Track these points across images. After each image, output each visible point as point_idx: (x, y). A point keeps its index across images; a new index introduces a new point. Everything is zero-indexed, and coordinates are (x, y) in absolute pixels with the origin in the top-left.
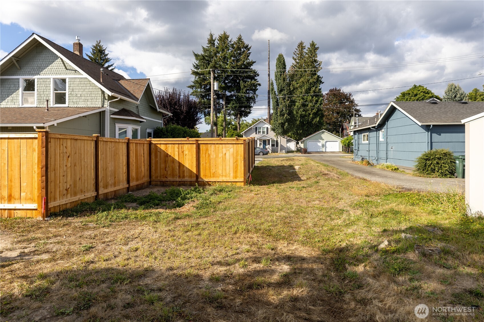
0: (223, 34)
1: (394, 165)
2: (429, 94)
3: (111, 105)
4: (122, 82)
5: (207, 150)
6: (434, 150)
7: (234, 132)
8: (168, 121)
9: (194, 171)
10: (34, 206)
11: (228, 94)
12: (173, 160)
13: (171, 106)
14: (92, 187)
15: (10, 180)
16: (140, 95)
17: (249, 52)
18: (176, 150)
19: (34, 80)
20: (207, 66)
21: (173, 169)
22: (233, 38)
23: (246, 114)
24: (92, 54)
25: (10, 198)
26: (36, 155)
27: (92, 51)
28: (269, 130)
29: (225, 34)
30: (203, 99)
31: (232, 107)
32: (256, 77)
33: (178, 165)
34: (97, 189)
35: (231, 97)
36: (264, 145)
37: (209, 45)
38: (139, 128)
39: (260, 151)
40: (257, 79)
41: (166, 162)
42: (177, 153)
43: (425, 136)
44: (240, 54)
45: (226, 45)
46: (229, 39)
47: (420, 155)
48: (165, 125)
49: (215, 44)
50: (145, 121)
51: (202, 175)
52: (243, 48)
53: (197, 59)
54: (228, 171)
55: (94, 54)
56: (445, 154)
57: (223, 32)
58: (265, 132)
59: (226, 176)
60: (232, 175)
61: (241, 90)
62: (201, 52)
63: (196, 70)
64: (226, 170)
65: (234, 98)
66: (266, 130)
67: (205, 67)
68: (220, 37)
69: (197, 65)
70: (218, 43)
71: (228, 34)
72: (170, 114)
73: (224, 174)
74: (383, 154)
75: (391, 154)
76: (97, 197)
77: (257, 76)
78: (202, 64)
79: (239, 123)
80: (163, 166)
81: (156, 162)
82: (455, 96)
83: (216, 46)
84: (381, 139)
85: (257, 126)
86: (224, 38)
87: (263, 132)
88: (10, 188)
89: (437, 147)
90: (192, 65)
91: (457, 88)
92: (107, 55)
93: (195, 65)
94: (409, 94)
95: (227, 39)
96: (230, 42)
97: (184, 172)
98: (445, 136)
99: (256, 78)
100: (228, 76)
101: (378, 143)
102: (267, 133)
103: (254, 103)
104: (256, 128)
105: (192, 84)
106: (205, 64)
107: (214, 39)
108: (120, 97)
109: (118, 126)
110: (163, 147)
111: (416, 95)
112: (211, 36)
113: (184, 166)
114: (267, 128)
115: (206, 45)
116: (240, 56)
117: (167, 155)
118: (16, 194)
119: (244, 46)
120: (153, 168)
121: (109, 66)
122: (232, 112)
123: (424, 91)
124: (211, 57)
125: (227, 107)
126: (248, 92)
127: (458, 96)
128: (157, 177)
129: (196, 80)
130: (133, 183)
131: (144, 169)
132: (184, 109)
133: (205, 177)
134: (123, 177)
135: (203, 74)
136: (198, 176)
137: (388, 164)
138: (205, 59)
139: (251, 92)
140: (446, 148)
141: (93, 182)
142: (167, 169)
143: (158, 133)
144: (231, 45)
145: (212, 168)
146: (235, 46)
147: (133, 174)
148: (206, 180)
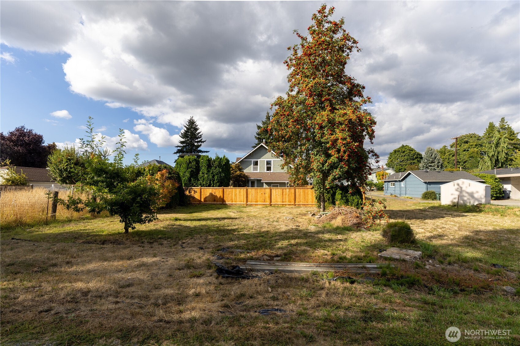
1: (410, 197)
2: (413, 151)
6: (428, 191)
19: (258, 161)
43: (425, 185)
47: (423, 193)
56: (433, 192)
74: (403, 192)
75: (408, 192)
82: (432, 155)
84: (402, 186)
89: (430, 190)
91: (433, 150)
94: (399, 151)
98: (432, 186)
101: (401, 188)
111: (404, 152)
123: (409, 149)
127: (433, 155)
137: (407, 196)
140: (433, 190)
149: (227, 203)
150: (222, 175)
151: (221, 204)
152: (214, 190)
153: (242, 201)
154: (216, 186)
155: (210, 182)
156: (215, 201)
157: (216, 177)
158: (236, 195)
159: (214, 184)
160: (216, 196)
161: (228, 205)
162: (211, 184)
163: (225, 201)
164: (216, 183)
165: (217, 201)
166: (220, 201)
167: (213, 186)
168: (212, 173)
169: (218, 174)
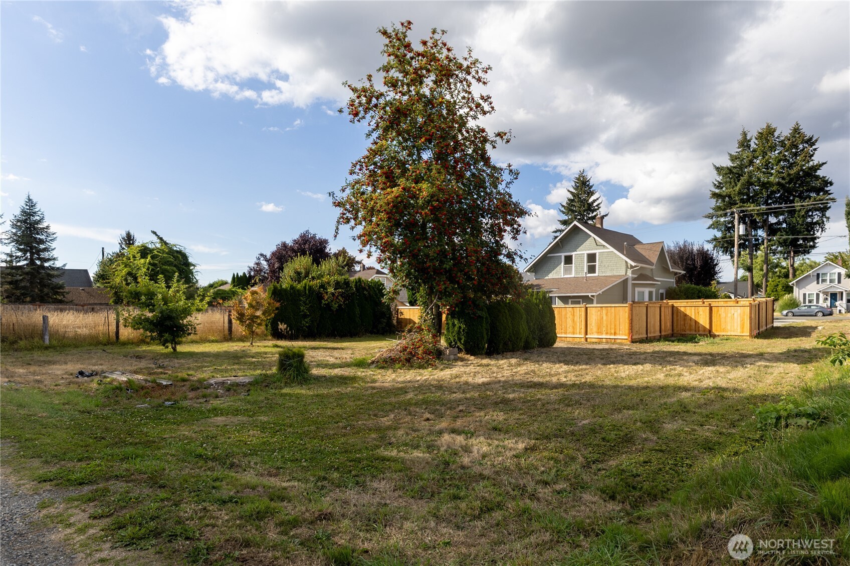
0: (765, 127)
3: (633, 273)
4: (637, 247)
5: (718, 311)
7: (779, 282)
8: (680, 279)
9: (708, 327)
10: (626, 337)
11: (772, 220)
12: (691, 319)
13: (682, 262)
14: (645, 332)
15: (615, 326)
16: (654, 260)
17: (814, 147)
18: (693, 311)
19: (572, 256)
20: (735, 183)
21: (690, 325)
22: (784, 131)
23: (806, 250)
24: (573, 188)
25: (615, 334)
26: (627, 314)
27: (574, 185)
28: (843, 277)
29: (768, 126)
30: (729, 232)
31: (779, 241)
32: (827, 187)
33: (694, 322)
34: (647, 334)
35: (778, 225)
36: (833, 301)
37: (740, 150)
38: (654, 290)
39: (817, 310)
40: (829, 191)
41: (685, 320)
42: (693, 313)
44: (796, 154)
45: (769, 144)
46: (776, 134)
48: (677, 282)
49: (752, 146)
50: (659, 283)
51: (714, 330)
52: (802, 143)
53: (719, 174)
54: (735, 327)
55: (576, 188)
57: (766, 125)
58: (835, 280)
59: (734, 331)
60: (739, 330)
61: (797, 213)
62: (726, 163)
63: (717, 191)
64: (734, 326)
65: (784, 225)
66: (836, 277)
67: (733, 184)
68: (760, 133)
69: (720, 183)
70: (756, 144)
71: (773, 126)
72: (683, 272)
73: (732, 330)
76: (647, 338)
77: (829, 185)
78: (728, 179)
79: (792, 266)
80: (682, 323)
81: (677, 320)
83: (752, 149)
85: (821, 272)
86: (767, 134)
87: (831, 281)
88: (615, 329)
90: (712, 184)
92: (592, 187)
93: (716, 183)
95: (773, 135)
96: (778, 137)
97: (699, 327)
99: (826, 189)
100: (773, 192)
102: (839, 282)
103: (822, 231)
104: (818, 275)
105: (712, 211)
106: (732, 180)
107: (748, 138)
108: (640, 265)
109: (637, 290)
110: (682, 309)
112: (745, 134)
113: (699, 323)
114: (839, 274)
115: (735, 150)
116: (796, 158)
117: (686, 315)
118: (618, 332)
119: (803, 140)
120: (675, 325)
121: (594, 201)
122: (779, 248)
124: (741, 167)
125: (769, 241)
126: (810, 213)
128: (678, 331)
129: (717, 206)
130: (663, 333)
131: (669, 324)
132: (698, 263)
133: (715, 332)
134: (658, 328)
135: (729, 196)
136: (710, 331)
138: (733, 172)
139: (817, 212)
141: (645, 329)
142: (686, 325)
143: (672, 294)
144: (779, 142)
145: (722, 325)
146: (786, 142)
147: (663, 327)
148: (717, 334)
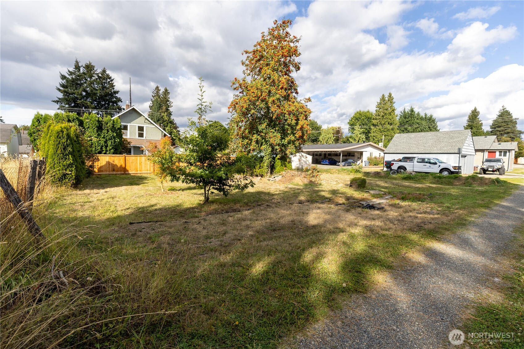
19: (127, 126)
49: (81, 70)
149: (130, 172)
150: (116, 140)
151: (123, 174)
152: (113, 158)
153: (149, 169)
154: (109, 153)
155: (101, 148)
156: (114, 170)
157: (109, 143)
158: (141, 164)
159: (107, 151)
160: (116, 165)
161: (132, 174)
162: (103, 151)
163: (128, 171)
164: (110, 150)
165: (118, 171)
166: (121, 171)
167: (105, 153)
168: (104, 138)
169: (111, 139)
